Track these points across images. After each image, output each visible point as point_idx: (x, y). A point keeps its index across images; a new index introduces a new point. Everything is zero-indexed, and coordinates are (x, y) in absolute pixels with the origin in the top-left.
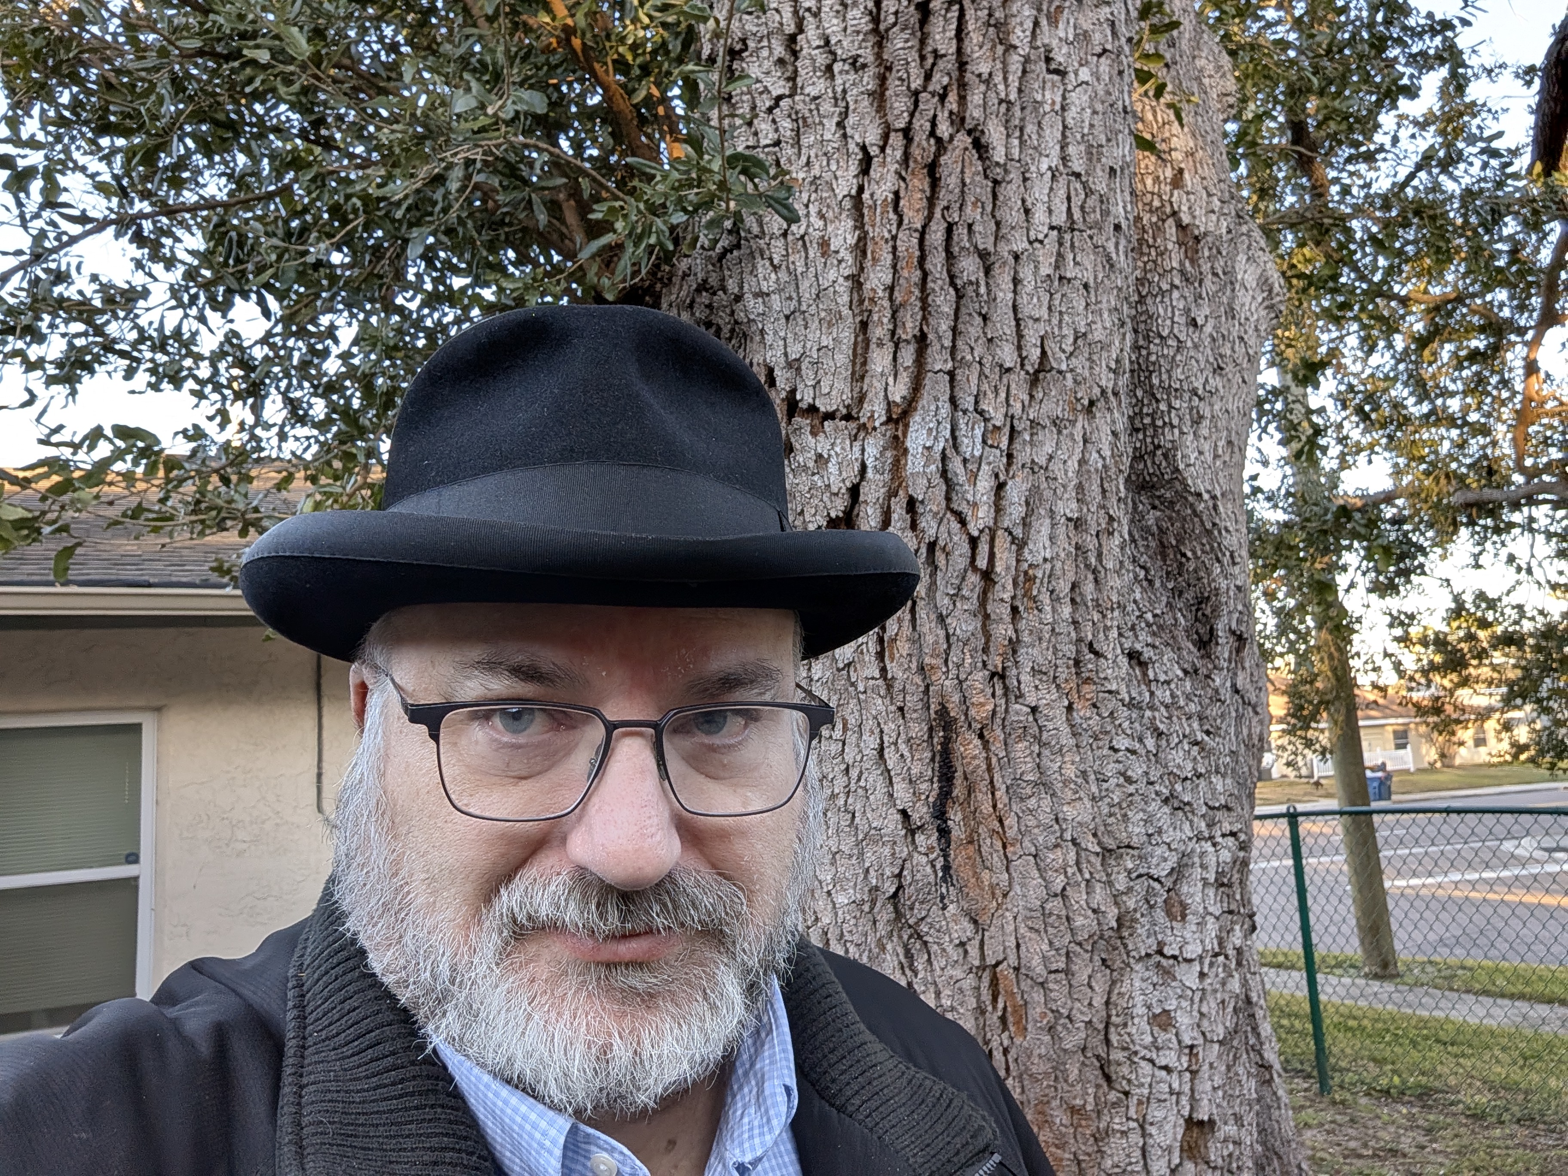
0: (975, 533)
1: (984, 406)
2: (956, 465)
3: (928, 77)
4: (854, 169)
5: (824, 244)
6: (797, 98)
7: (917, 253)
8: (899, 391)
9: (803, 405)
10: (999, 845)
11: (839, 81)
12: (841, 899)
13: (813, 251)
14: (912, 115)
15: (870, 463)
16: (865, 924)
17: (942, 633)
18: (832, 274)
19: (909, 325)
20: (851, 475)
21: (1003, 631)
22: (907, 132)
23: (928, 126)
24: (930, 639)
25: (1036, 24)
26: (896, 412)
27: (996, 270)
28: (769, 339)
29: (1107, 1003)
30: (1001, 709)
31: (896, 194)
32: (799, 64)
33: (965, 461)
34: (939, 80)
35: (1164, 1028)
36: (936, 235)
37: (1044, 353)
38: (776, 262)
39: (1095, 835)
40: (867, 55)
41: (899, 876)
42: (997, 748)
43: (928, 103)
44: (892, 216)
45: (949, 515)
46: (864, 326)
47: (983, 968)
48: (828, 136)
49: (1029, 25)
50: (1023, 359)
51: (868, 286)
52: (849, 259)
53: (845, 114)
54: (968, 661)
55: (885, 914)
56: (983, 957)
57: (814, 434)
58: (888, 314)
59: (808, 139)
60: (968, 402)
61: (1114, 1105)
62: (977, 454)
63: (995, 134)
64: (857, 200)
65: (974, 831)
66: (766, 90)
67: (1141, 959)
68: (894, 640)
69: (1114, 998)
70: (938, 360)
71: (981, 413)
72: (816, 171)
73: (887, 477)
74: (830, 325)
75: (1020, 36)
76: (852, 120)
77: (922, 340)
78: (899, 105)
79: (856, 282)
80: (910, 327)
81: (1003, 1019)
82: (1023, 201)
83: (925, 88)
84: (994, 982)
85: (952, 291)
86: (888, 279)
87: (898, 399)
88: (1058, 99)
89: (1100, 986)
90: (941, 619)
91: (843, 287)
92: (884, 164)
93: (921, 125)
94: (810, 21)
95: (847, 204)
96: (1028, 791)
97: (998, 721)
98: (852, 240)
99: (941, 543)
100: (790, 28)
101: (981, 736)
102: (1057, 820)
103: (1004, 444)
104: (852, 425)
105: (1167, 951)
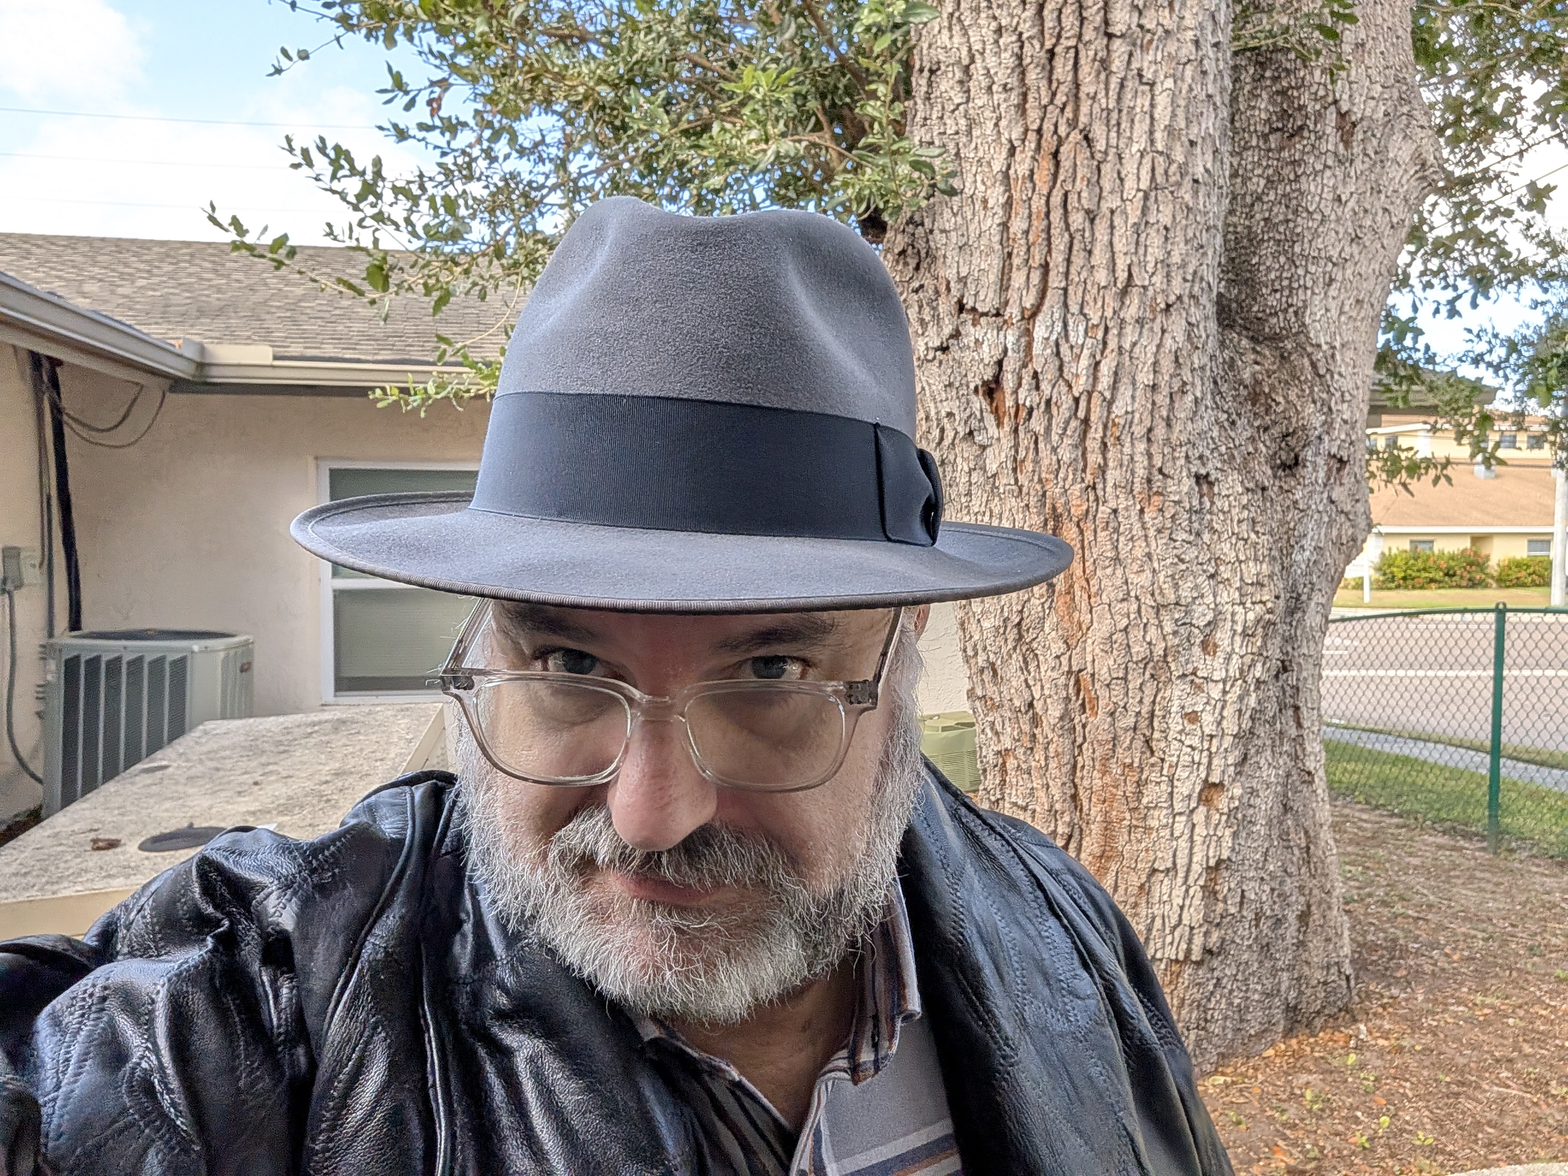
0: (1077, 395)
1: (1086, 311)
2: (1064, 349)
3: (1054, 94)
4: (1004, 154)
5: (985, 201)
6: (971, 105)
7: (1044, 210)
8: (1029, 301)
9: (968, 307)
10: (1085, 596)
11: (996, 97)
12: (986, 624)
13: (978, 205)
14: (1042, 120)
15: (1009, 346)
16: (1000, 640)
17: (1054, 458)
18: (989, 222)
19: (1037, 257)
20: (997, 354)
21: (1094, 458)
22: (1039, 131)
23: (1052, 128)
24: (1046, 462)
25: (1131, 55)
26: (1027, 314)
27: (1097, 221)
28: (948, 261)
29: (1154, 702)
30: (1092, 510)
31: (1032, 172)
32: (971, 84)
33: (1072, 347)
34: (1060, 99)
35: (1192, 721)
36: (1057, 199)
37: (1130, 275)
38: (955, 209)
39: (1153, 595)
40: (1013, 81)
41: (1021, 612)
42: (1089, 535)
43: (1053, 112)
44: (1029, 185)
45: (1061, 381)
46: (1010, 255)
47: (1070, 672)
48: (988, 132)
49: (1126, 57)
50: (1116, 279)
51: (1011, 230)
52: (1001, 213)
53: (999, 119)
54: (1071, 477)
55: (1012, 635)
56: (1070, 666)
57: (974, 325)
58: (1024, 249)
59: (976, 132)
60: (1074, 308)
61: (1153, 765)
62: (1080, 342)
63: (1098, 132)
64: (1006, 175)
65: (1072, 586)
66: (950, 99)
67: (1179, 677)
68: (1023, 461)
69: (1158, 699)
70: (1055, 281)
71: (1085, 315)
72: (980, 154)
73: (1022, 354)
74: (987, 255)
75: (1117, 64)
76: (1003, 123)
77: (1045, 268)
78: (1033, 114)
79: (1005, 226)
80: (1037, 259)
81: (1083, 705)
82: (1119, 173)
83: (1051, 102)
84: (1077, 682)
85: (1066, 235)
86: (1025, 226)
87: (1028, 306)
88: (1147, 103)
89: (1150, 689)
90: (1054, 450)
91: (995, 230)
92: (1023, 151)
93: (1048, 127)
94: (977, 56)
95: (1000, 177)
96: (1107, 563)
97: (1090, 517)
98: (1002, 200)
99: (1054, 400)
100: (966, 62)
101: (1078, 526)
102: (1126, 583)
103: (1100, 335)
104: (1000, 319)
105: (1199, 674)
